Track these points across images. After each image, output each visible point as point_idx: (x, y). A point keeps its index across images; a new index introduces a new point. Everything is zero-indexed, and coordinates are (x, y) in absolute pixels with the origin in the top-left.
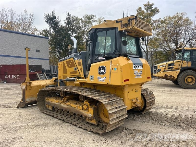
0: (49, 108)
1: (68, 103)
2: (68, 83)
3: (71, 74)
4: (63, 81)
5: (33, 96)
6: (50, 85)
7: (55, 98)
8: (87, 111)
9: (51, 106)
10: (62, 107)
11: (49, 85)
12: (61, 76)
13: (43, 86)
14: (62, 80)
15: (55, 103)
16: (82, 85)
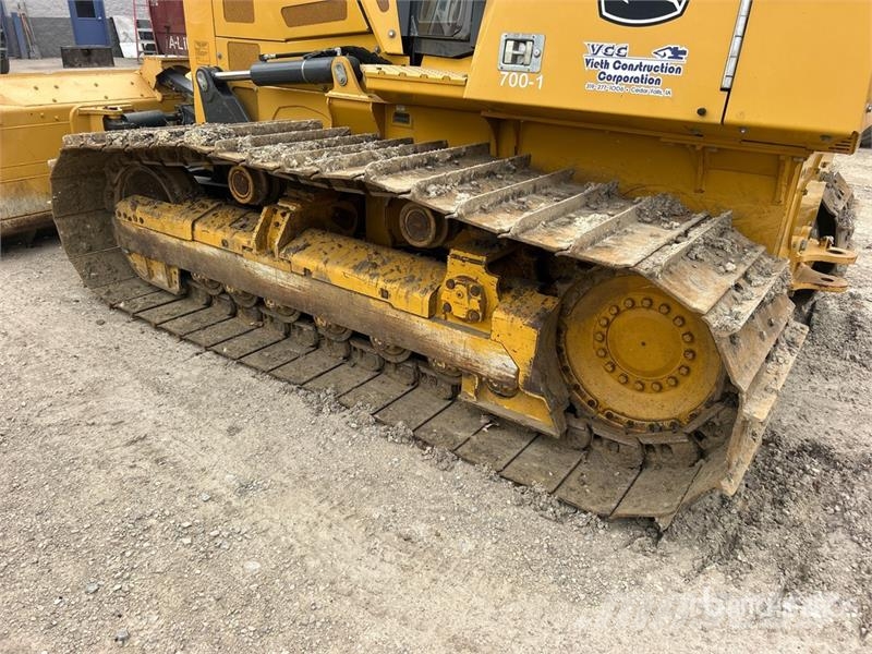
0: (151, 275)
1: (302, 260)
2: (267, 103)
3: (290, 24)
4: (231, 85)
5: (20, 188)
6: (137, 114)
7: (191, 208)
8: (475, 332)
9: (169, 267)
10: (254, 280)
11: (125, 111)
12: (209, 37)
13: (85, 116)
14: (218, 74)
15: (199, 248)
16: (390, 119)
